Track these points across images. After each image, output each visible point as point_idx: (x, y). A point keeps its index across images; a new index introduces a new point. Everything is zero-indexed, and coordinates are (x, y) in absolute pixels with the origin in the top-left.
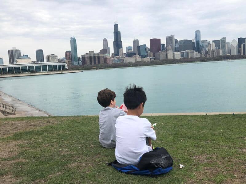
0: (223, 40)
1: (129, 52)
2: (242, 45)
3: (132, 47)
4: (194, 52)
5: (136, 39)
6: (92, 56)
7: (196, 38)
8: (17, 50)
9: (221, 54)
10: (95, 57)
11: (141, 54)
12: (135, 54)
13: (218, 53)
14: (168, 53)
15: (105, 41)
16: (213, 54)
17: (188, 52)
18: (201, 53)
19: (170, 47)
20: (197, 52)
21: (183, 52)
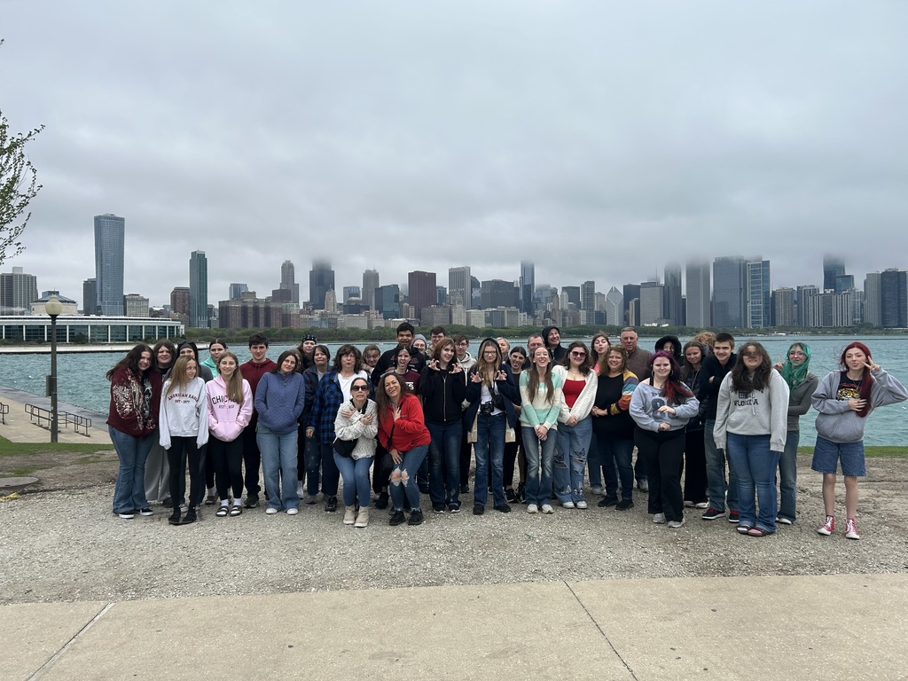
0: (589, 286)
1: (352, 301)
2: (632, 304)
3: (361, 289)
5: (372, 269)
6: (251, 306)
7: (522, 278)
8: (25, 276)
9: (583, 321)
10: (256, 309)
11: (385, 309)
12: (367, 308)
13: (576, 318)
14: (453, 310)
15: (288, 270)
16: (564, 320)
17: (503, 312)
18: (535, 317)
19: (459, 297)
20: (526, 314)
21: (491, 310)
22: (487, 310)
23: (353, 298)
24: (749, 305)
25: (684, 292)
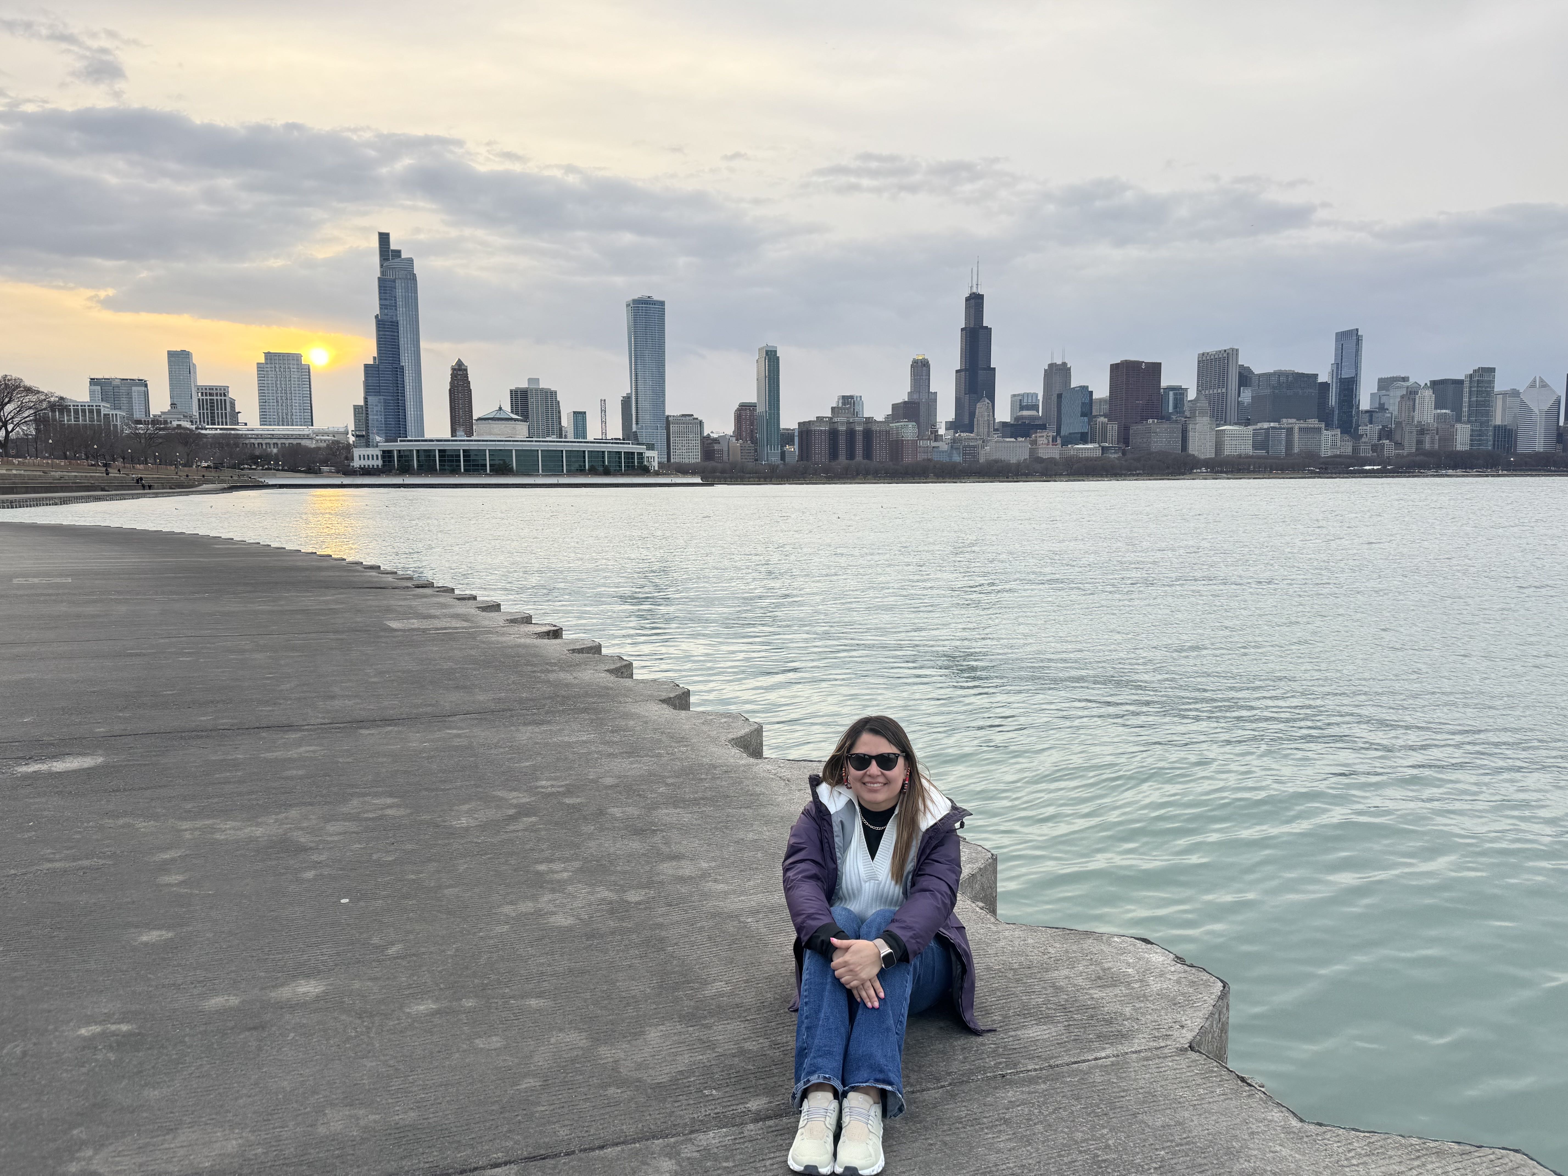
0: (1484, 377)
1: (1022, 417)
3: (1040, 397)
4: (1320, 429)
5: (1059, 362)
6: (842, 428)
7: (1338, 366)
8: (542, 390)
9: (1462, 444)
12: (1042, 428)
13: (1448, 438)
14: (1190, 427)
16: (1420, 442)
17: (1290, 431)
18: (1357, 437)
19: (1202, 404)
20: (1338, 432)
21: (1266, 425)
22: (1259, 426)
23: (1025, 413)
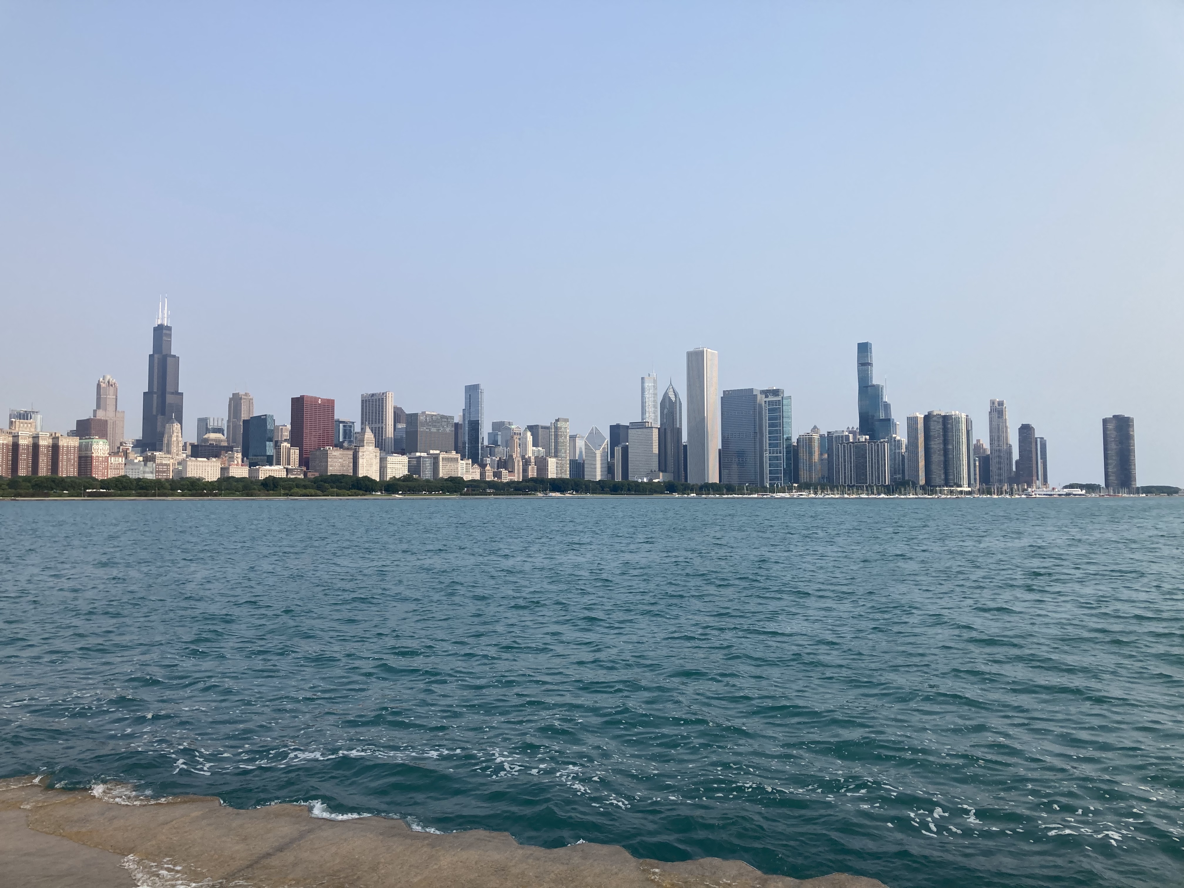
0: (560, 425)
1: (207, 440)
2: (618, 450)
3: (224, 422)
4: (457, 459)
5: (242, 393)
7: (467, 411)
9: (552, 473)
11: (252, 452)
14: (360, 454)
16: (525, 471)
17: (436, 458)
18: (483, 466)
19: (369, 435)
20: (470, 461)
21: (419, 454)
22: (412, 455)
23: (212, 436)
24: (767, 455)
25: (685, 439)
